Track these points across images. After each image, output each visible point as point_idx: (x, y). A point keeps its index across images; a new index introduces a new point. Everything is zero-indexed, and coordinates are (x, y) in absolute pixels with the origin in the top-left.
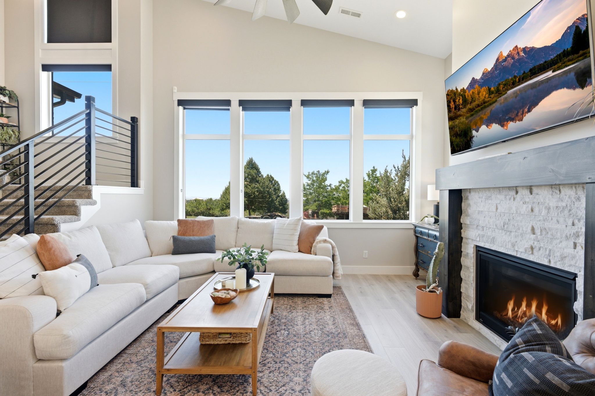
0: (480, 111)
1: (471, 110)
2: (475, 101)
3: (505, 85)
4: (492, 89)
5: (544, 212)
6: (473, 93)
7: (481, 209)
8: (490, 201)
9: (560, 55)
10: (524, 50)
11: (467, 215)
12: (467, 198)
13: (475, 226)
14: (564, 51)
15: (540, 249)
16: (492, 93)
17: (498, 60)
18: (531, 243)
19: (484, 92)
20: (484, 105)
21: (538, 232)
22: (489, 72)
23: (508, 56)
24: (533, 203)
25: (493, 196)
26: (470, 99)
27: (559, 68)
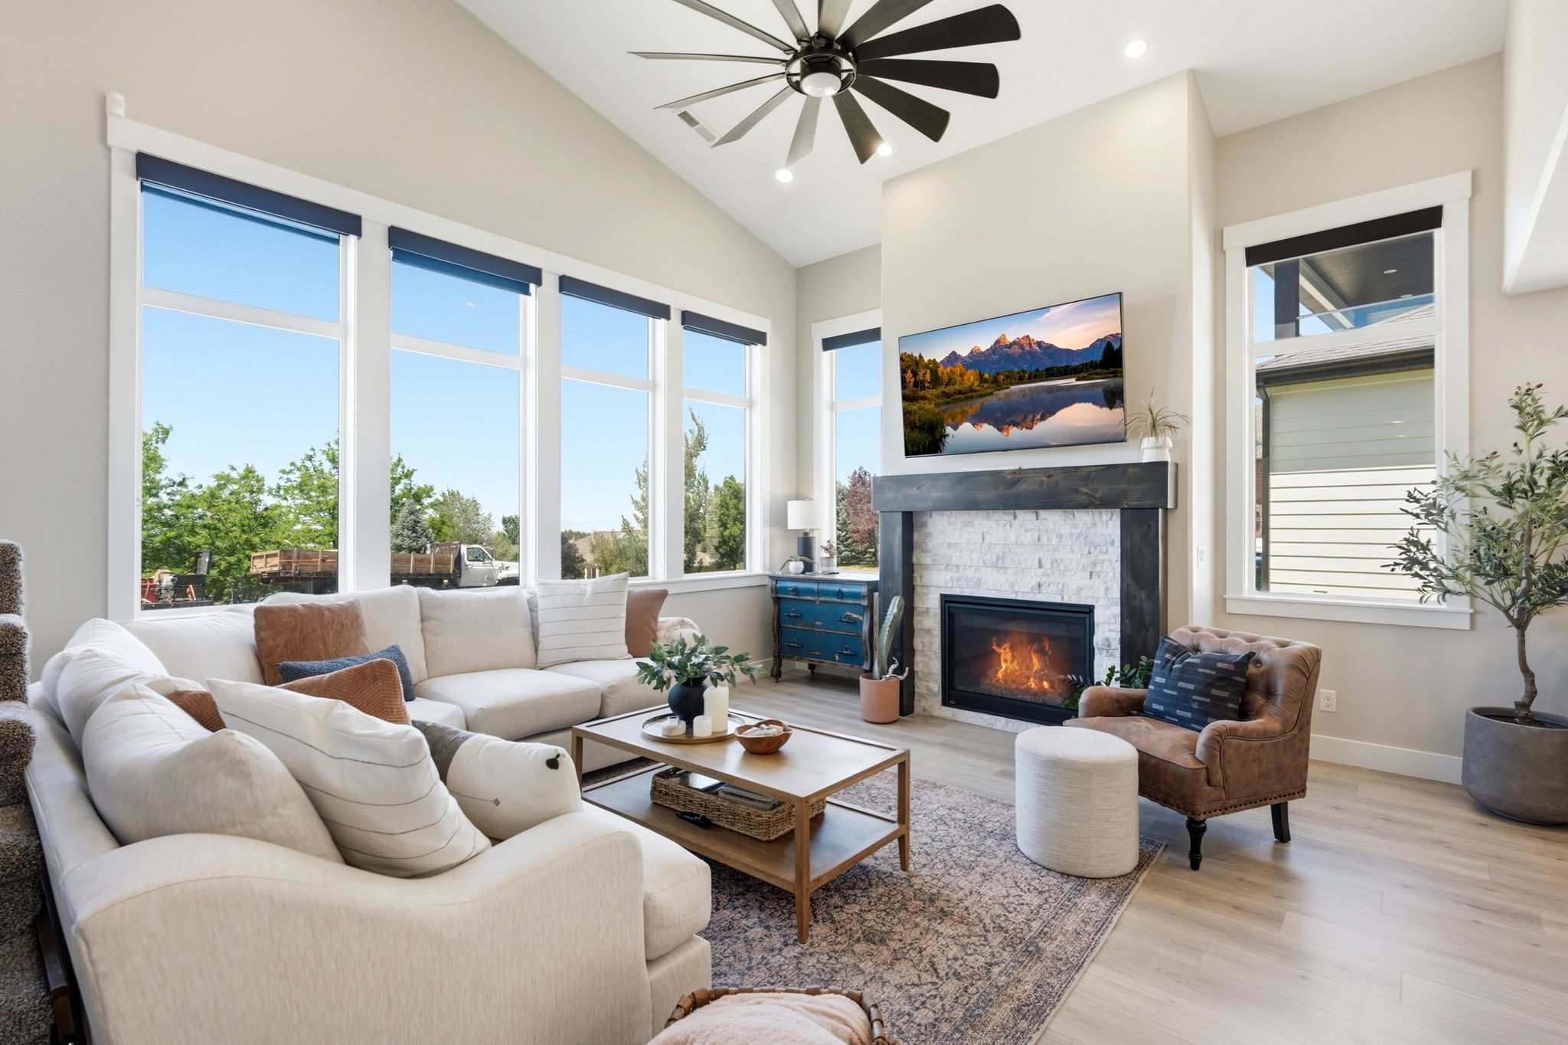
0: (962, 400)
1: (947, 395)
2: (954, 384)
3: (1007, 377)
4: (986, 376)
5: (1054, 541)
6: (952, 372)
7: (955, 540)
8: (971, 529)
9: (1086, 364)
10: (1039, 344)
11: (925, 551)
12: (924, 525)
13: (943, 567)
14: (1092, 361)
15: (1049, 585)
16: (986, 381)
17: (998, 342)
18: (1038, 580)
19: (971, 378)
20: (969, 394)
21: (1047, 565)
22: (982, 353)
23: (1015, 343)
24: (1039, 530)
25: (976, 522)
26: (945, 378)
27: (1084, 379)
